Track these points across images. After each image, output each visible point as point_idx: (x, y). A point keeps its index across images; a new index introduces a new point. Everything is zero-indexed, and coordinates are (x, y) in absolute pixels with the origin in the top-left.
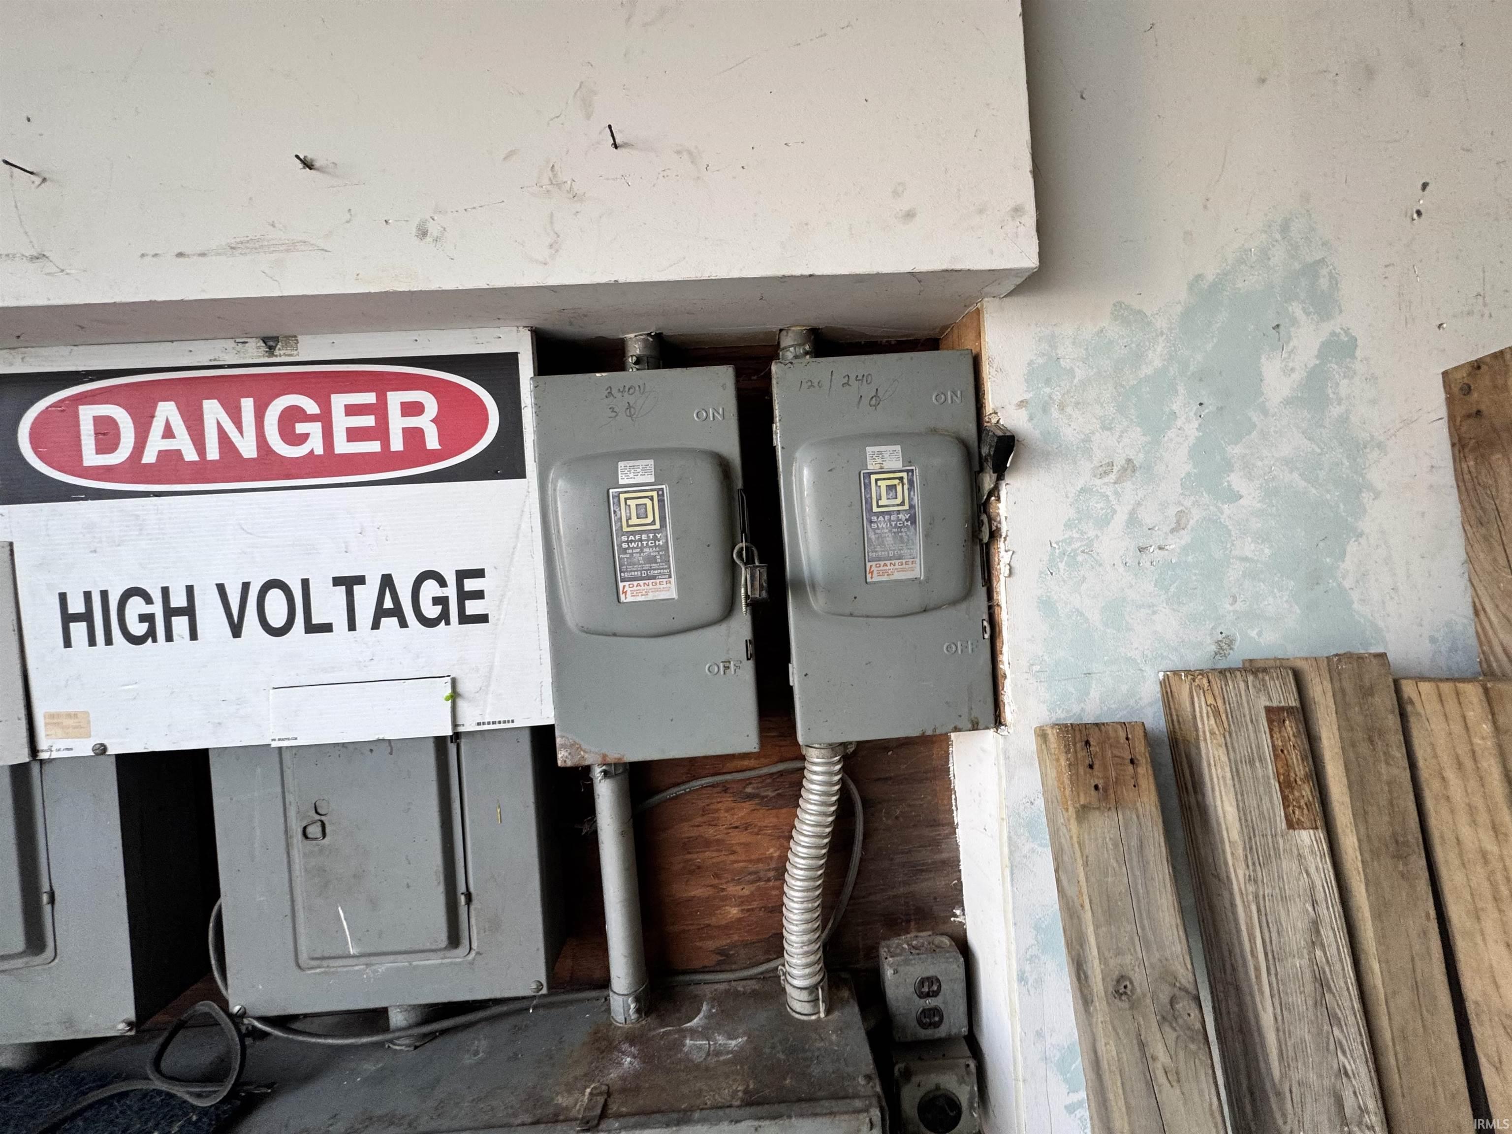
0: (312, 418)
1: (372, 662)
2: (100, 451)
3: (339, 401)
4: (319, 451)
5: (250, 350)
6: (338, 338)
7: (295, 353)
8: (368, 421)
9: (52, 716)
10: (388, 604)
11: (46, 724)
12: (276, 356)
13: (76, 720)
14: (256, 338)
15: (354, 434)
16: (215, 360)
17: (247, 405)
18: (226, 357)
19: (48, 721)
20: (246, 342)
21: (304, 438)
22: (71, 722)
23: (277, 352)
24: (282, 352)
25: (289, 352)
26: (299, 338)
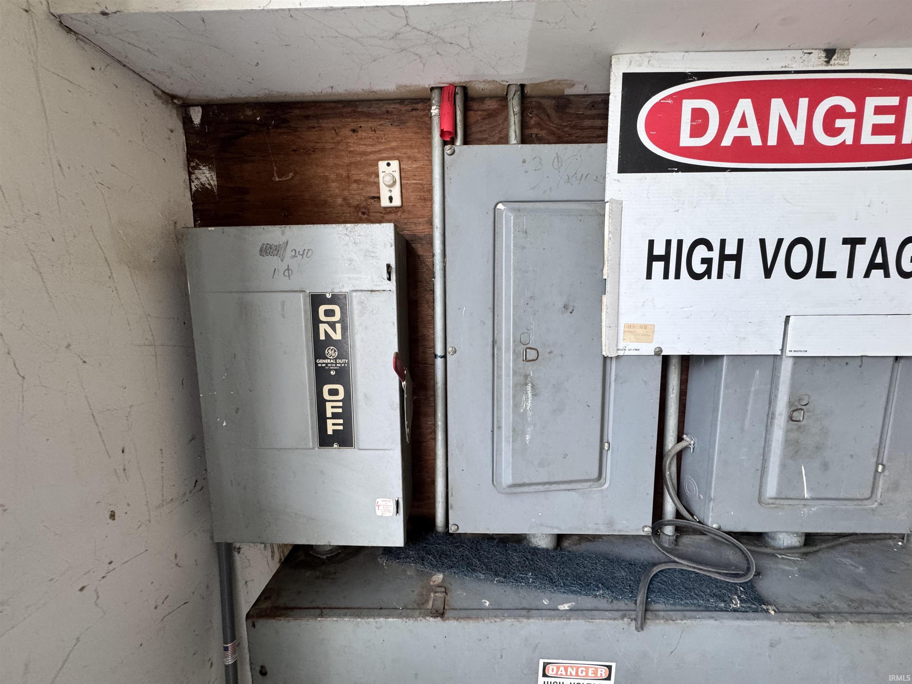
0: (849, 116)
1: (860, 301)
2: (693, 135)
3: (871, 103)
4: (849, 142)
5: (813, 60)
6: (880, 52)
7: (846, 63)
8: (890, 119)
9: (630, 326)
10: (879, 259)
11: (625, 332)
12: (831, 65)
13: (645, 330)
14: (819, 49)
15: (878, 130)
16: (785, 67)
17: (804, 103)
18: (794, 66)
19: (626, 330)
20: (810, 53)
21: (841, 130)
22: (641, 331)
23: (832, 62)
24: (836, 62)
25: (841, 62)
26: (852, 50)
